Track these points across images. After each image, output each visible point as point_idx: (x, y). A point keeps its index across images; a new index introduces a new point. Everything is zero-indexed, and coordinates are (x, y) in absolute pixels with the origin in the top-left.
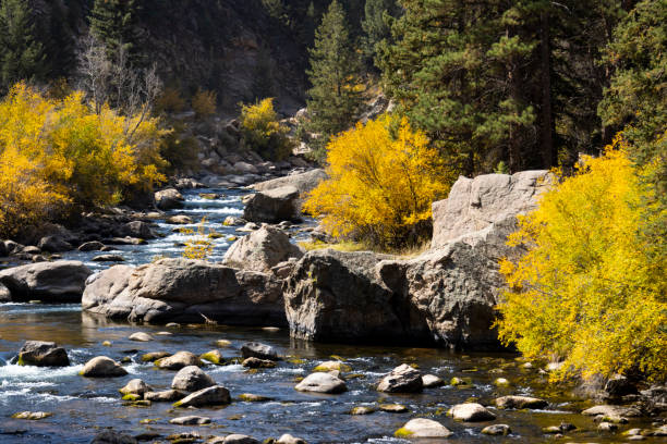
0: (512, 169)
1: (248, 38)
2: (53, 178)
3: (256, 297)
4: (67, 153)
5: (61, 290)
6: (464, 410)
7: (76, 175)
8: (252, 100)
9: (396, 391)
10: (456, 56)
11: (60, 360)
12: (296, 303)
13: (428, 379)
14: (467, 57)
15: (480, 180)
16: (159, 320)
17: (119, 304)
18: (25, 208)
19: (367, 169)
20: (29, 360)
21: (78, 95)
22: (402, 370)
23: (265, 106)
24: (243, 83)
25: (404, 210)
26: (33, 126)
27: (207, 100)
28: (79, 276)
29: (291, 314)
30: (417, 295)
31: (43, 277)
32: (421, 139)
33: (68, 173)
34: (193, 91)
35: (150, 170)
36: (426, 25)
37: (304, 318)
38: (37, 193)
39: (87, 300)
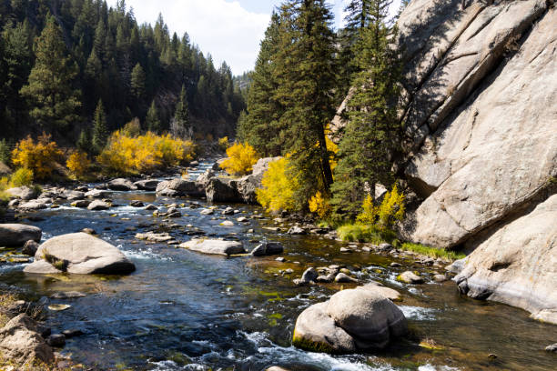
0: (274, 156)
1: (223, 120)
2: (157, 158)
3: (200, 189)
4: (162, 151)
5: (151, 187)
6: (240, 219)
7: (164, 157)
8: (222, 137)
9: (226, 214)
10: (261, 126)
11: (141, 205)
12: (208, 191)
13: (236, 211)
14: (264, 126)
15: (266, 159)
16: (174, 196)
17: (164, 191)
18: (148, 165)
19: (238, 156)
20: (133, 205)
21: (169, 135)
22: (229, 208)
23: (225, 139)
24: (221, 132)
25: (247, 167)
26: (152, 143)
27: (210, 137)
28: (156, 183)
29: (207, 194)
30: (239, 189)
31: (147, 184)
32: (251, 148)
33: (161, 156)
34: (206, 135)
35: (189, 156)
36: (255, 118)
37: (210, 195)
38: (151, 161)
39: (157, 190)
